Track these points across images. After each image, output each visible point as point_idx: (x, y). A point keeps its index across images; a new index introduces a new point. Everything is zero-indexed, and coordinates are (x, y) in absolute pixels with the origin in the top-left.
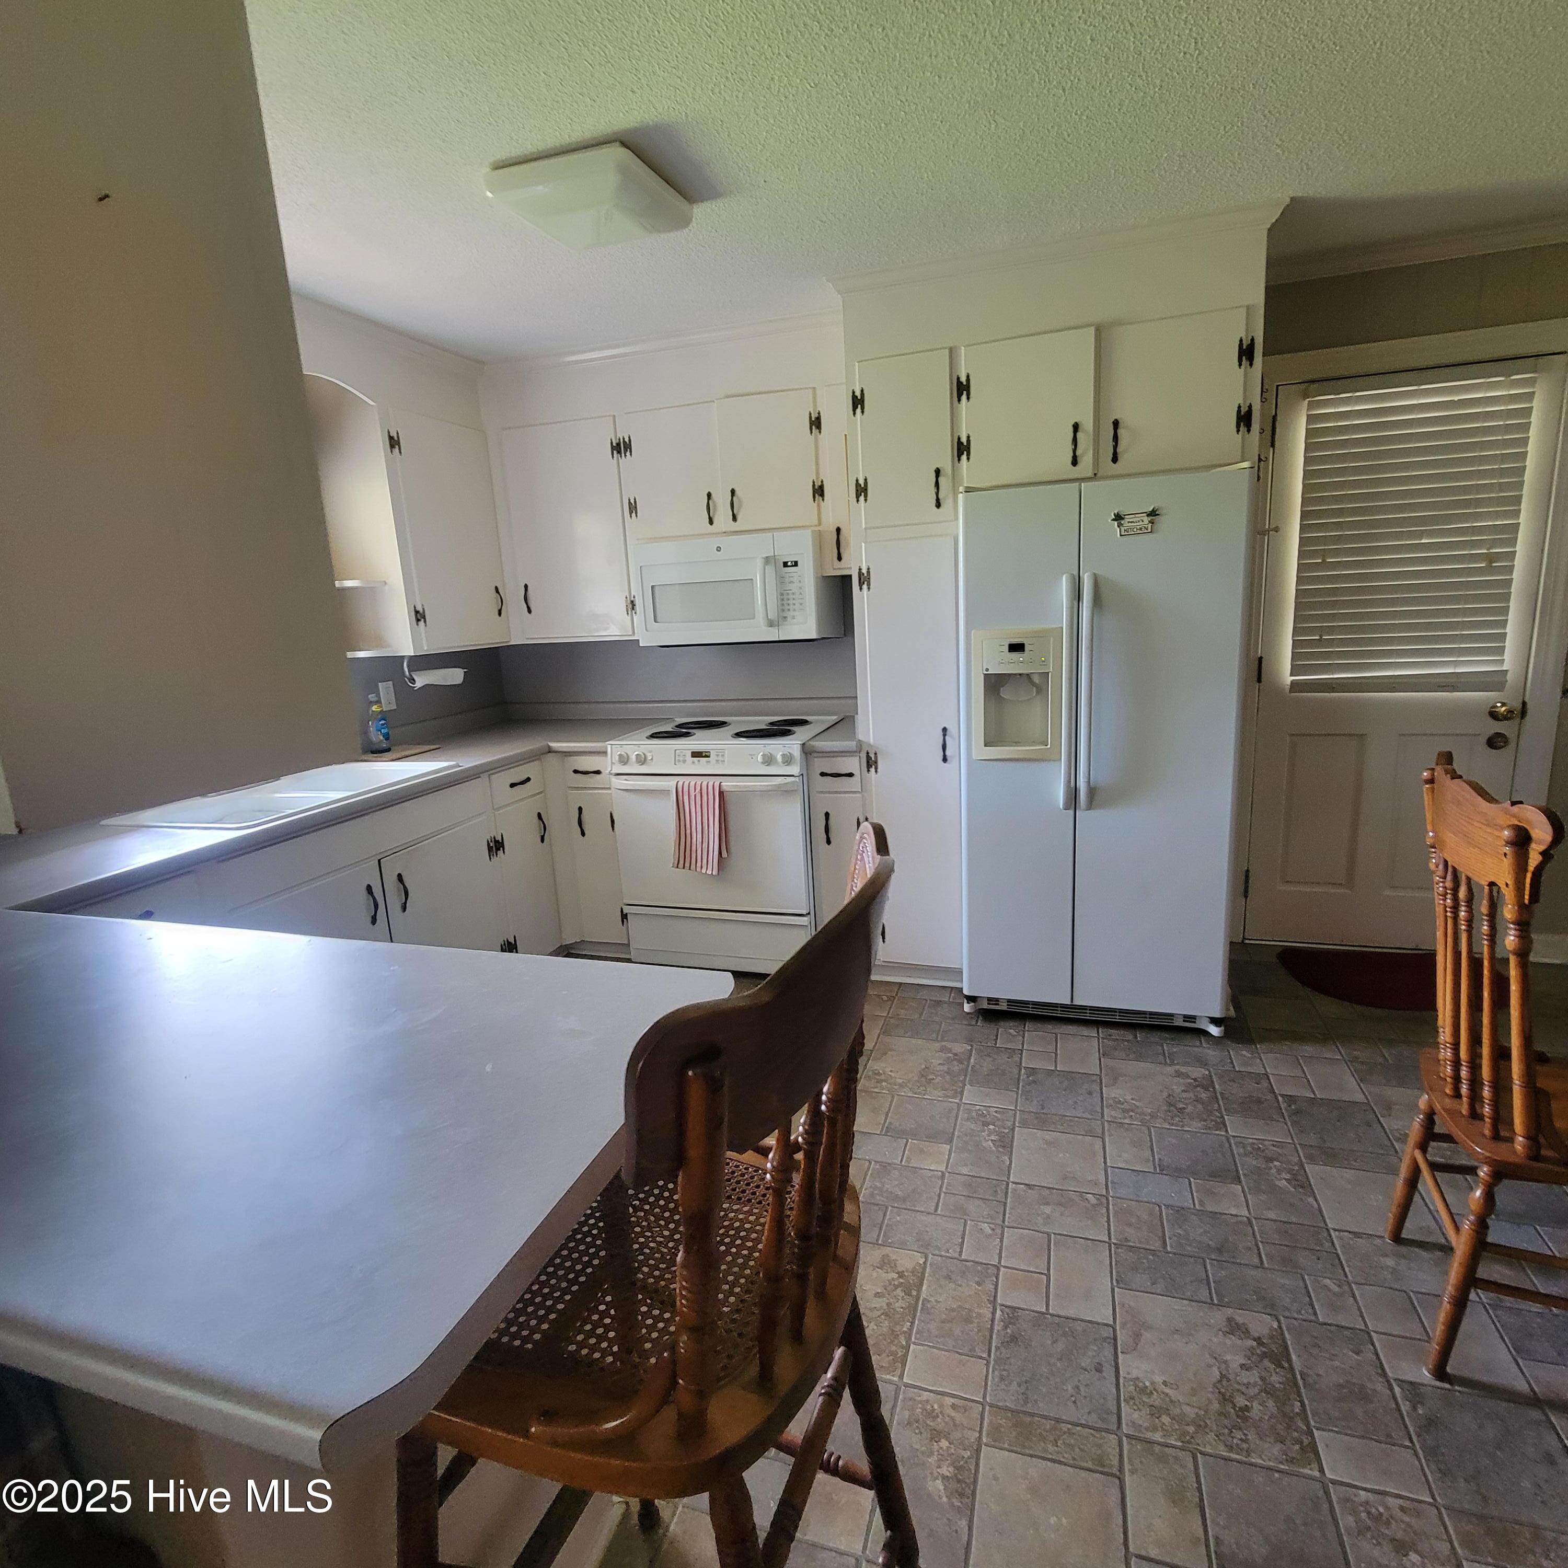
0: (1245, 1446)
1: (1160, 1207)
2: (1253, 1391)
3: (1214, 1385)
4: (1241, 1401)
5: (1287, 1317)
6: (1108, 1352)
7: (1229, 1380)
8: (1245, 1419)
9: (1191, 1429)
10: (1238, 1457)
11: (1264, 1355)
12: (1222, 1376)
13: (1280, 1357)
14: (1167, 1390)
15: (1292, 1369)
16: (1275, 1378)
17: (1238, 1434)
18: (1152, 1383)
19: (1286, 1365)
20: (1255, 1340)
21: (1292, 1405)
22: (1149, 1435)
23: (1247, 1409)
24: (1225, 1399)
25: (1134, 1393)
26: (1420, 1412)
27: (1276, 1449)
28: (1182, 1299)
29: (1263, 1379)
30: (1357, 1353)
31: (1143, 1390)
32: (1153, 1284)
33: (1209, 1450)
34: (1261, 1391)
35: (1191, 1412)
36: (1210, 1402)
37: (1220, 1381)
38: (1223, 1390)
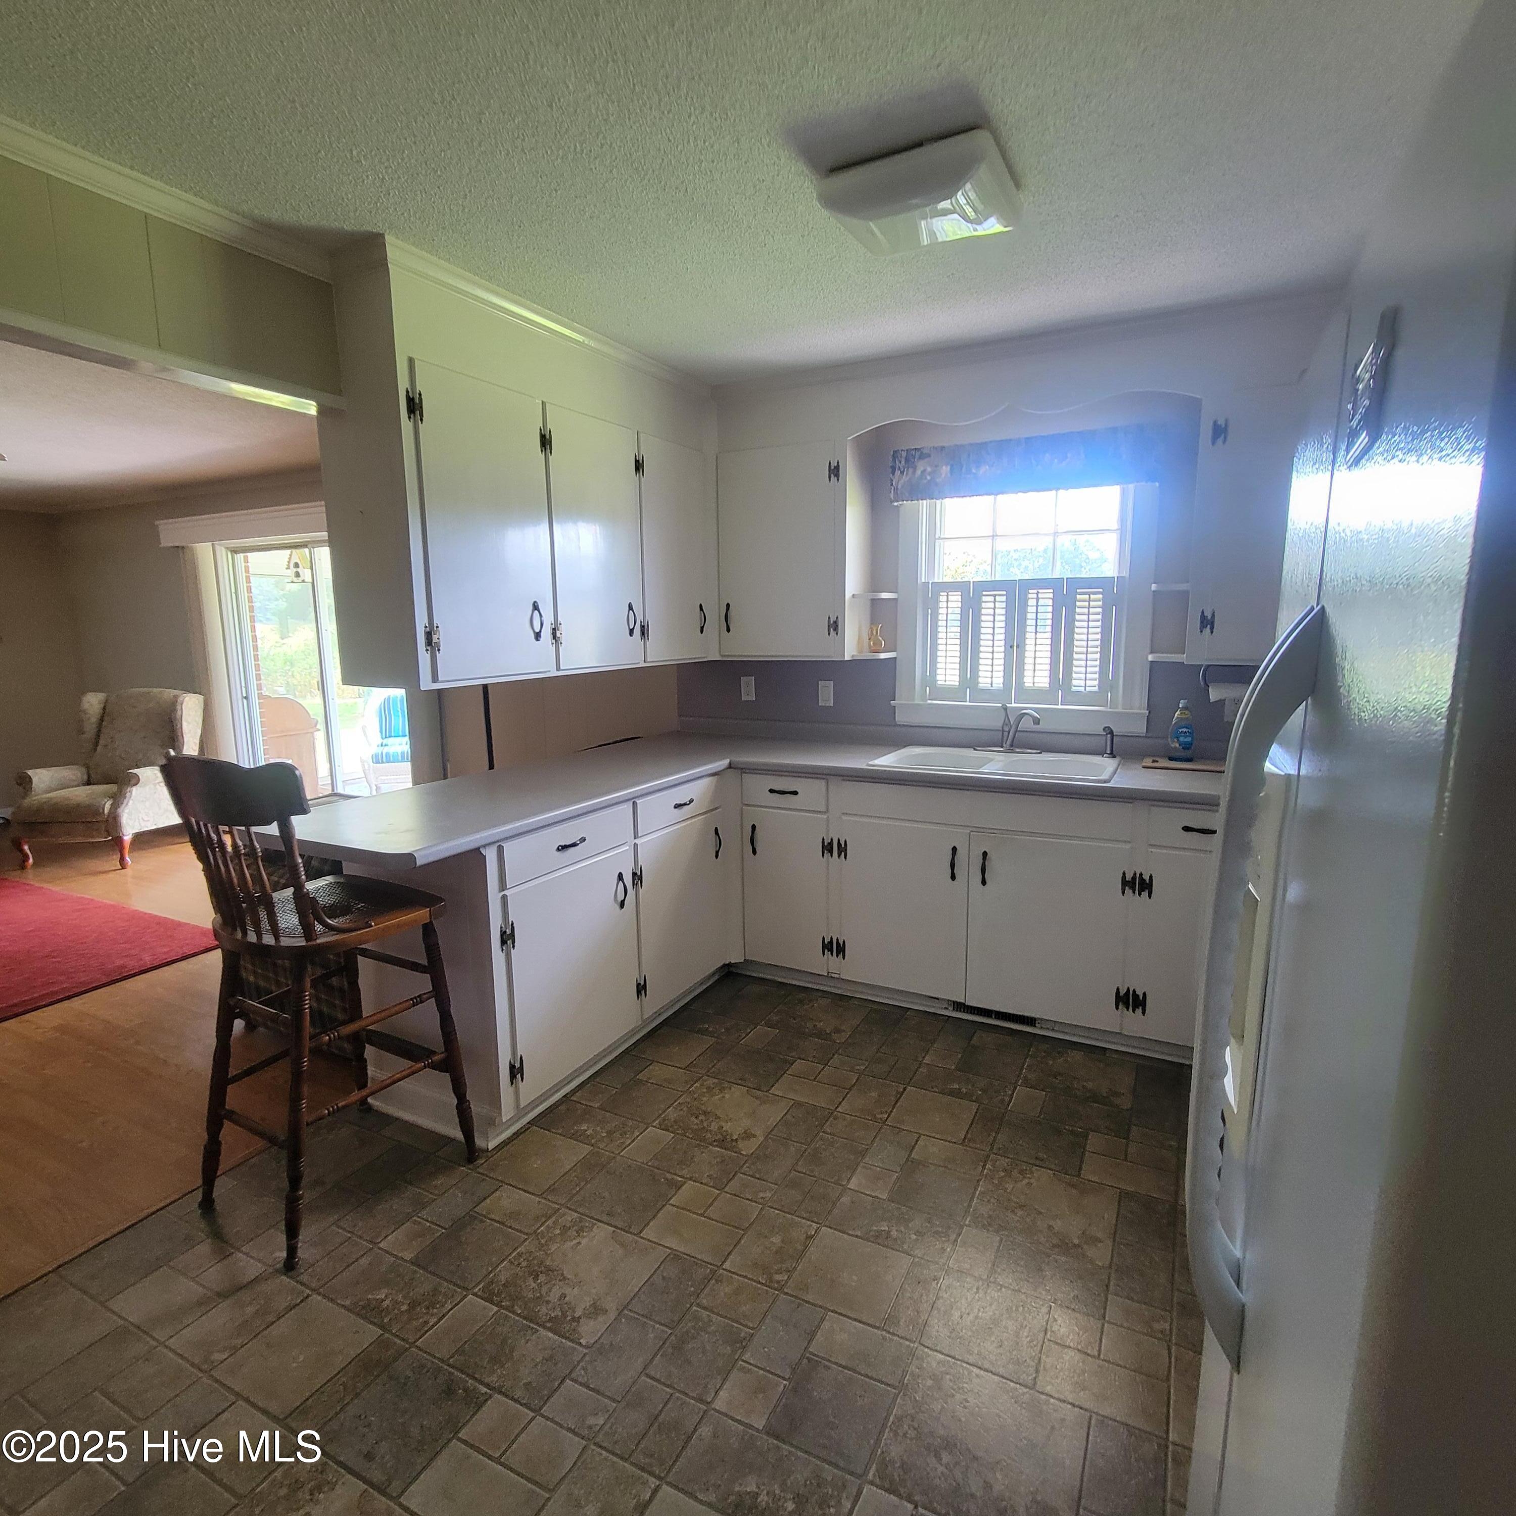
0: (516, 1263)
1: (752, 1329)
2: (544, 1290)
3: (560, 1269)
4: (542, 1278)
5: (585, 1355)
6: (620, 1224)
7: (560, 1280)
8: (531, 1274)
9: (543, 1241)
10: (513, 1255)
11: (564, 1315)
12: (565, 1279)
13: (555, 1325)
14: (575, 1242)
15: (545, 1327)
16: (544, 1310)
17: (524, 1264)
18: (584, 1237)
19: (549, 1325)
20: (580, 1318)
21: (520, 1307)
22: (553, 1219)
23: (536, 1278)
24: (549, 1270)
25: (583, 1224)
26: (460, 1391)
27: (503, 1279)
28: (640, 1289)
29: (548, 1302)
30: (526, 1384)
31: (582, 1229)
32: (664, 1278)
33: (527, 1243)
34: (541, 1295)
35: (553, 1247)
36: (553, 1261)
37: (562, 1274)
38: (555, 1273)
